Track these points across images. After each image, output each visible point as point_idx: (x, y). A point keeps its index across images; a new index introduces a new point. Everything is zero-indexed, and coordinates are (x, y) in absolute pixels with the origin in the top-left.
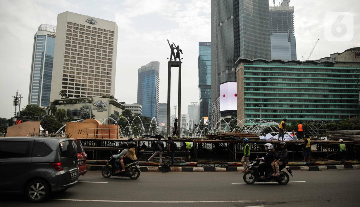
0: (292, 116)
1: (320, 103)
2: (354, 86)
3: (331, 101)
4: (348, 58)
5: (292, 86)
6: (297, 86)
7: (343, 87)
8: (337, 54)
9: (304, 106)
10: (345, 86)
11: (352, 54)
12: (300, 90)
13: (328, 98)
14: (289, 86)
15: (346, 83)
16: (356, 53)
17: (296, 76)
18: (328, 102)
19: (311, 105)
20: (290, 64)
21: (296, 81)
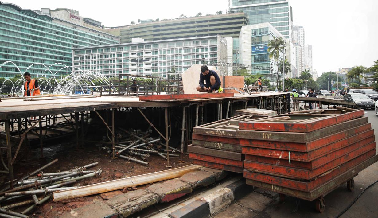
0: (7, 68)
1: (38, 58)
2: (67, 45)
3: (48, 56)
4: (64, 18)
5: (9, 34)
6: (14, 35)
7: (59, 45)
8: (49, 10)
9: (21, 59)
10: (61, 44)
11: (68, 14)
12: (18, 41)
13: (45, 53)
14: (6, 34)
15: (61, 41)
16: (71, 14)
17: (14, 24)
18: (45, 57)
19: (29, 58)
20: (7, 7)
21: (14, 29)
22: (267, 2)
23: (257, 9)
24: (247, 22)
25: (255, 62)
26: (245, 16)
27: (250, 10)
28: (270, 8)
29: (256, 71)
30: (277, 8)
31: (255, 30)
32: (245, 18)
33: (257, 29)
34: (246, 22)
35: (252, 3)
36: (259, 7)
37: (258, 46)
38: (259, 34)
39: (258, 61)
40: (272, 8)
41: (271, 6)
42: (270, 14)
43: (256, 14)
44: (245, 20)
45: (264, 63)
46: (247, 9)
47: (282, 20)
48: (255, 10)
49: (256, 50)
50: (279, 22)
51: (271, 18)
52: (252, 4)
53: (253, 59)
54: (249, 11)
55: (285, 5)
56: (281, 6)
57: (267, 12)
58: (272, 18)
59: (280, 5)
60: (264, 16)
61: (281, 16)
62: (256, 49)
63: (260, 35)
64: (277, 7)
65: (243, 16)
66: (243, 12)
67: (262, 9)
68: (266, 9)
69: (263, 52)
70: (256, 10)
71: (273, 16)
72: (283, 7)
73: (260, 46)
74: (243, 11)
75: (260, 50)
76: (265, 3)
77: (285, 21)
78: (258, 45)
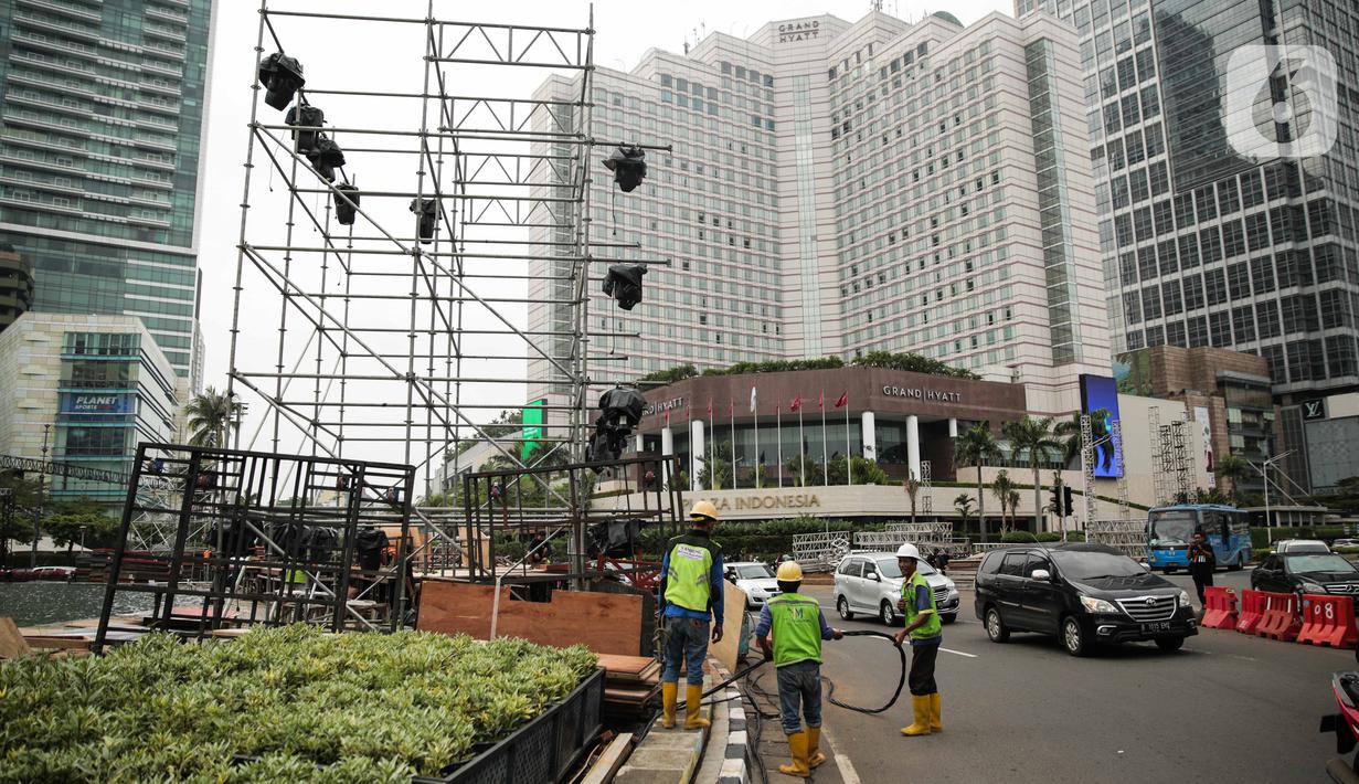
22: (118, 237)
23: (76, 252)
24: (27, 294)
25: (68, 452)
26: (22, 269)
27: (45, 251)
28: (130, 261)
29: (70, 487)
30: (155, 264)
31: (79, 334)
32: (24, 276)
33: (91, 335)
34: (23, 291)
35: (53, 225)
36: (83, 248)
37: (90, 396)
38: (95, 352)
39: (83, 452)
40: (135, 262)
41: (135, 254)
42: (128, 281)
43: (68, 270)
44: (23, 285)
45: (108, 459)
46: (30, 241)
47: (168, 309)
48: (66, 253)
49: (78, 411)
50: (156, 315)
51: (127, 296)
52: (57, 228)
53: (63, 442)
54: (39, 250)
55: (186, 260)
56: (171, 263)
57: (116, 273)
58: (132, 296)
59: (167, 258)
60: (102, 285)
61: (167, 297)
62: (77, 407)
63: (100, 358)
64: (157, 261)
65: (17, 267)
66: (12, 251)
67: (97, 257)
68: (111, 259)
69: (108, 419)
70: (69, 254)
71: (137, 290)
72: (180, 267)
73: (97, 395)
74: (15, 247)
75: (92, 411)
76: (110, 236)
77: (179, 314)
78: (91, 391)
